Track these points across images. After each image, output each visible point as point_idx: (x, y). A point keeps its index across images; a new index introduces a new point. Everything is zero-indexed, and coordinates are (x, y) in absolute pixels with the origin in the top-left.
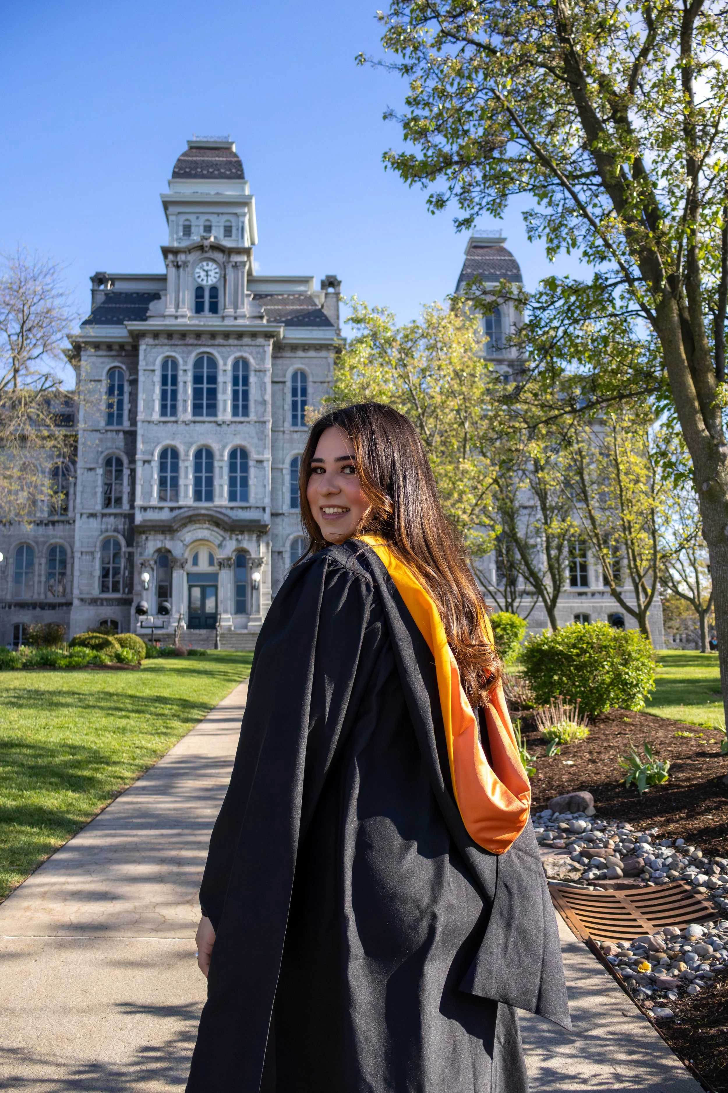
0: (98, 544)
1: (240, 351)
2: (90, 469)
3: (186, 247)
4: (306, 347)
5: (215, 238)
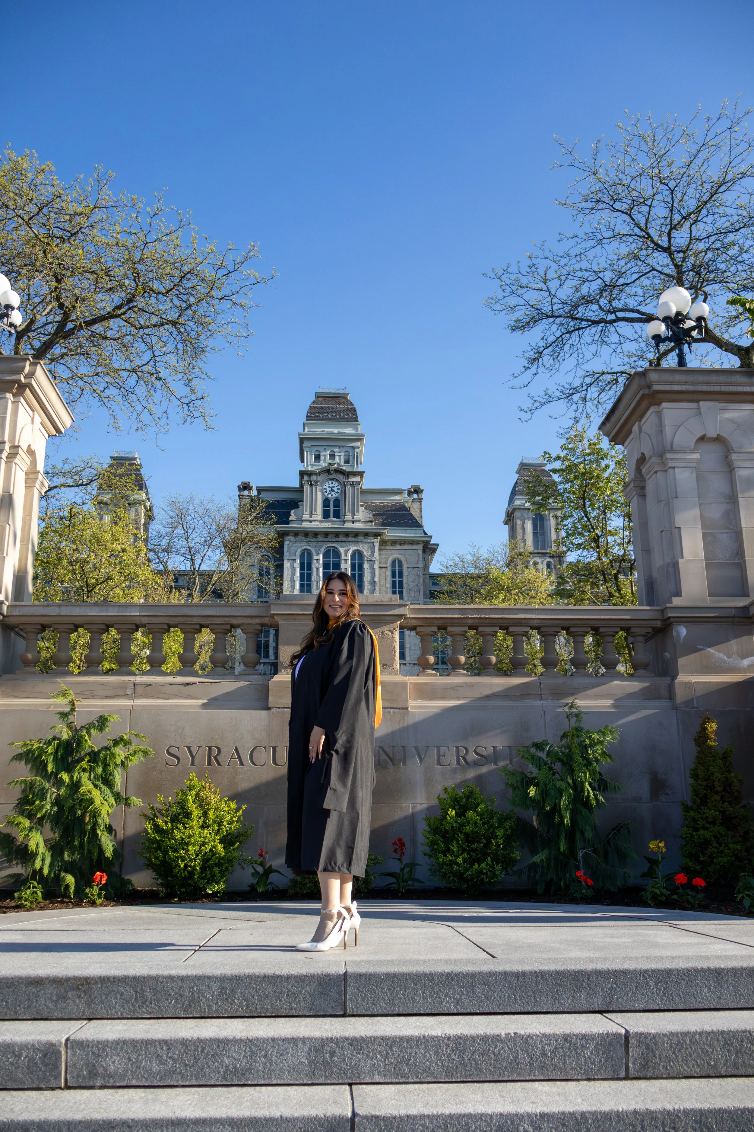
1: (357, 546)
3: (318, 471)
4: (403, 542)
5: (338, 464)
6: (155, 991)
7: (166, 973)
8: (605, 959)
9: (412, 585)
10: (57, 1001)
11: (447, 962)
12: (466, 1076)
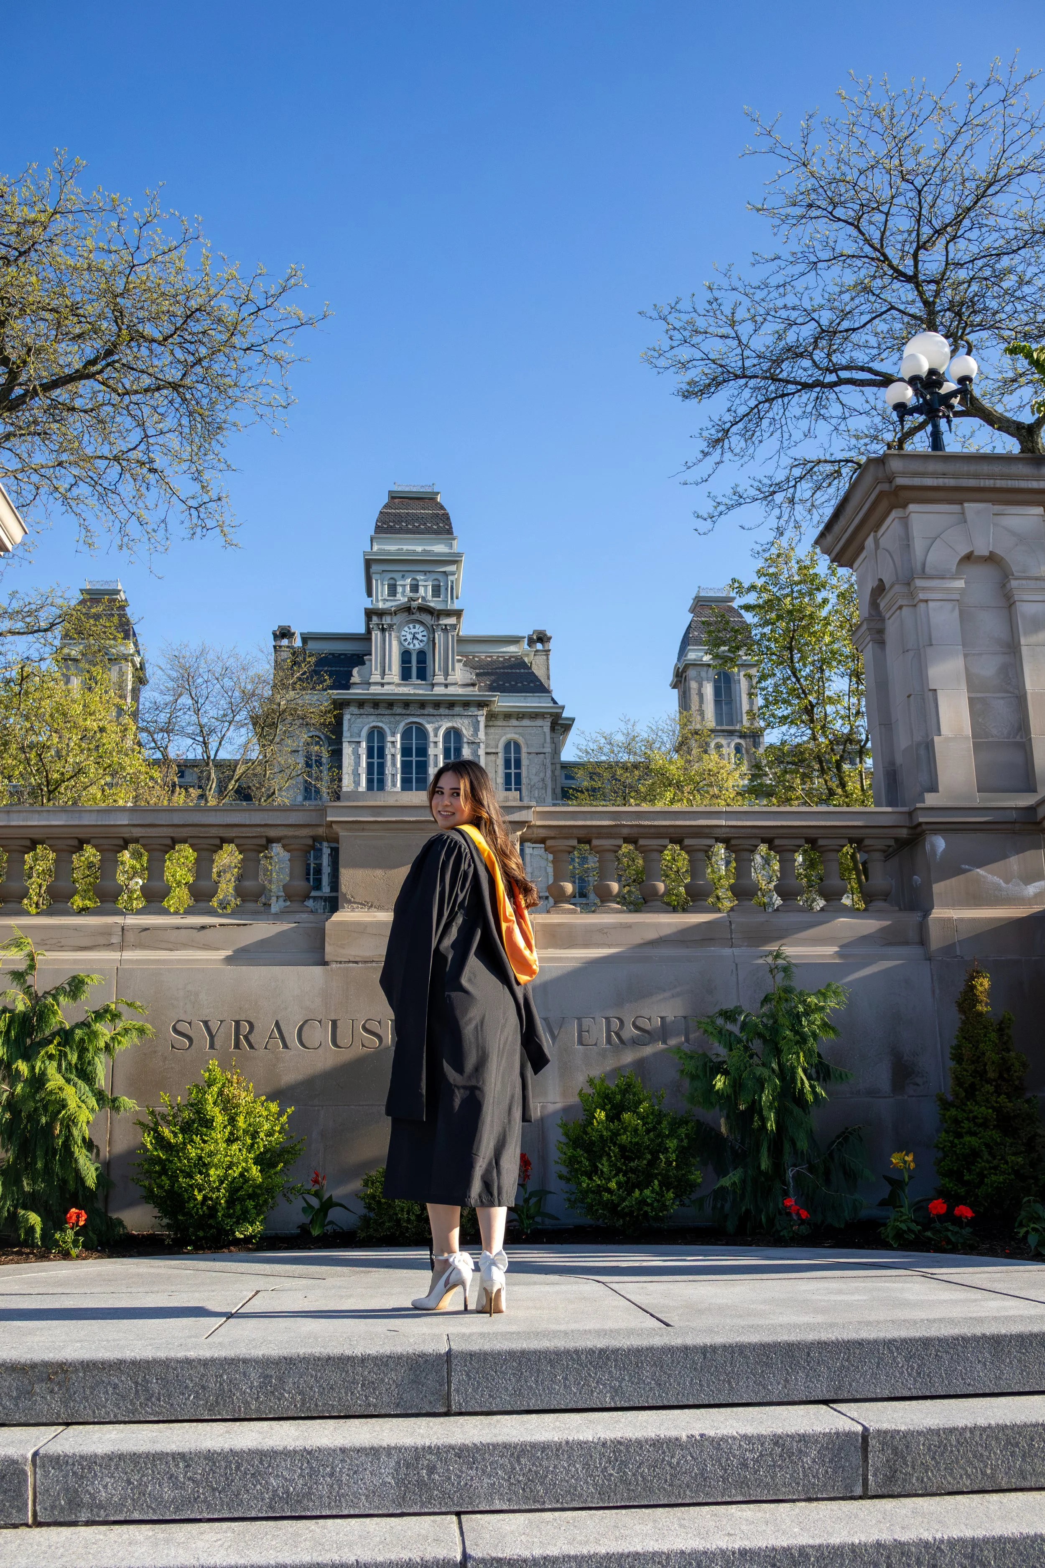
1: (452, 721)
3: (392, 609)
4: (521, 716)
5: (423, 598)
6: (164, 1382)
7: (181, 1354)
8: (832, 1325)
9: (535, 779)
10: (18, 1397)
11: (600, 1333)
12: (630, 1499)
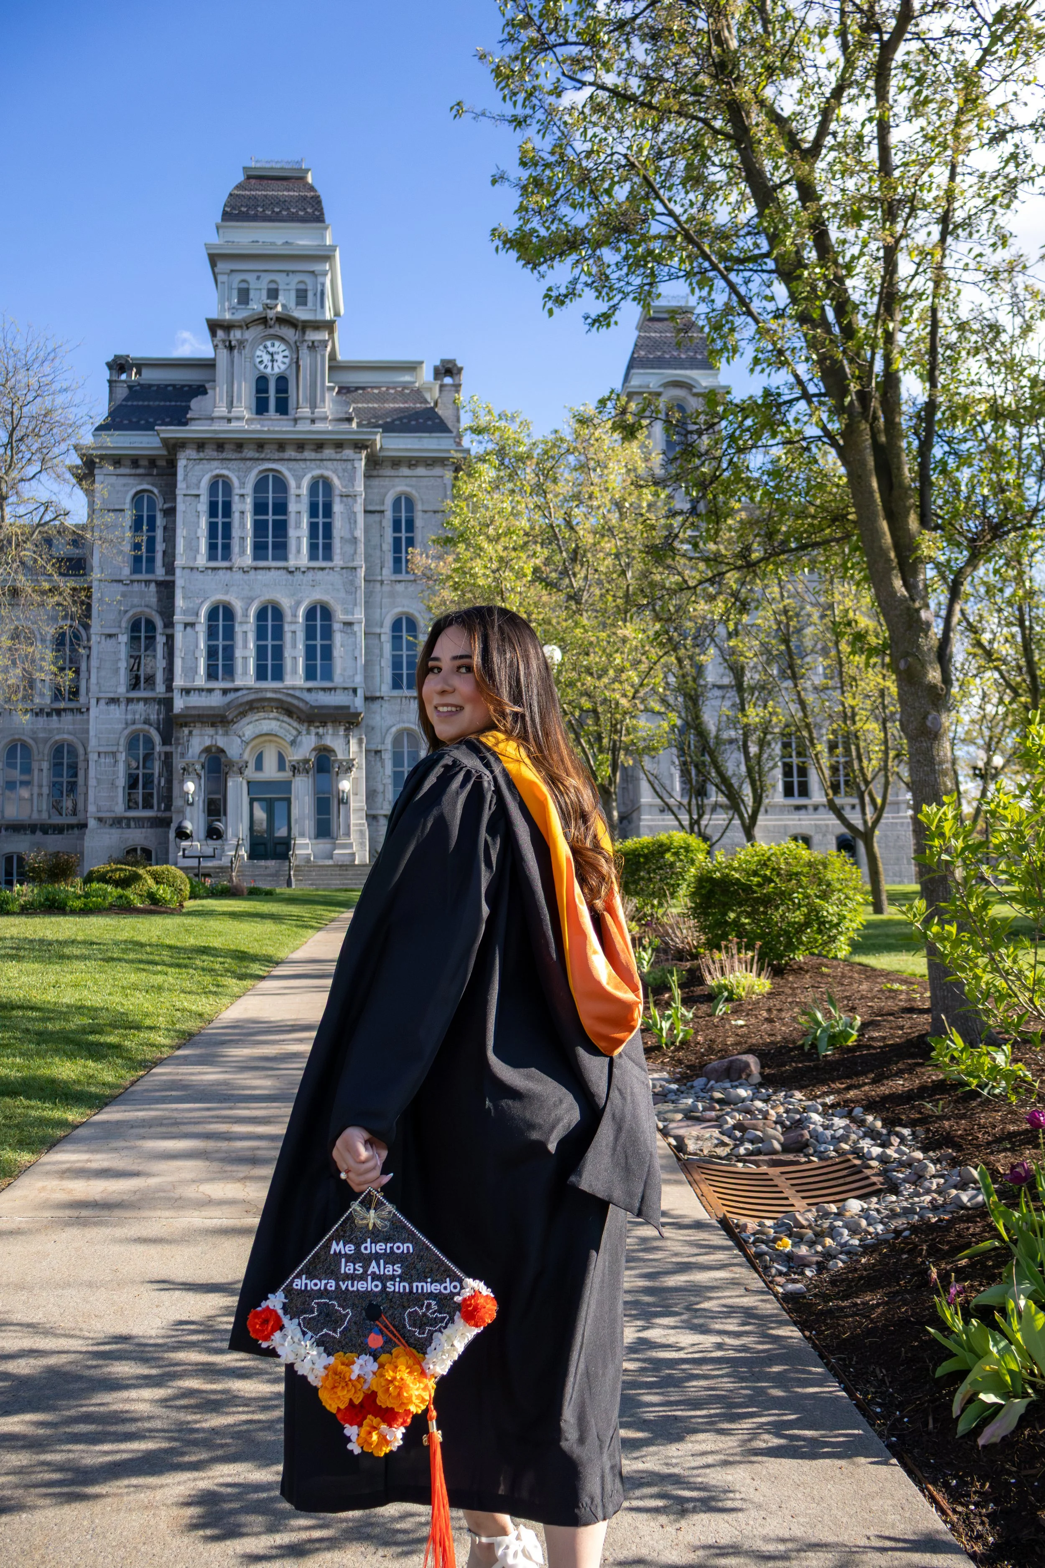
0: (122, 741)
1: (319, 467)
2: (110, 636)
3: (244, 320)
4: (413, 462)
5: (283, 306)
